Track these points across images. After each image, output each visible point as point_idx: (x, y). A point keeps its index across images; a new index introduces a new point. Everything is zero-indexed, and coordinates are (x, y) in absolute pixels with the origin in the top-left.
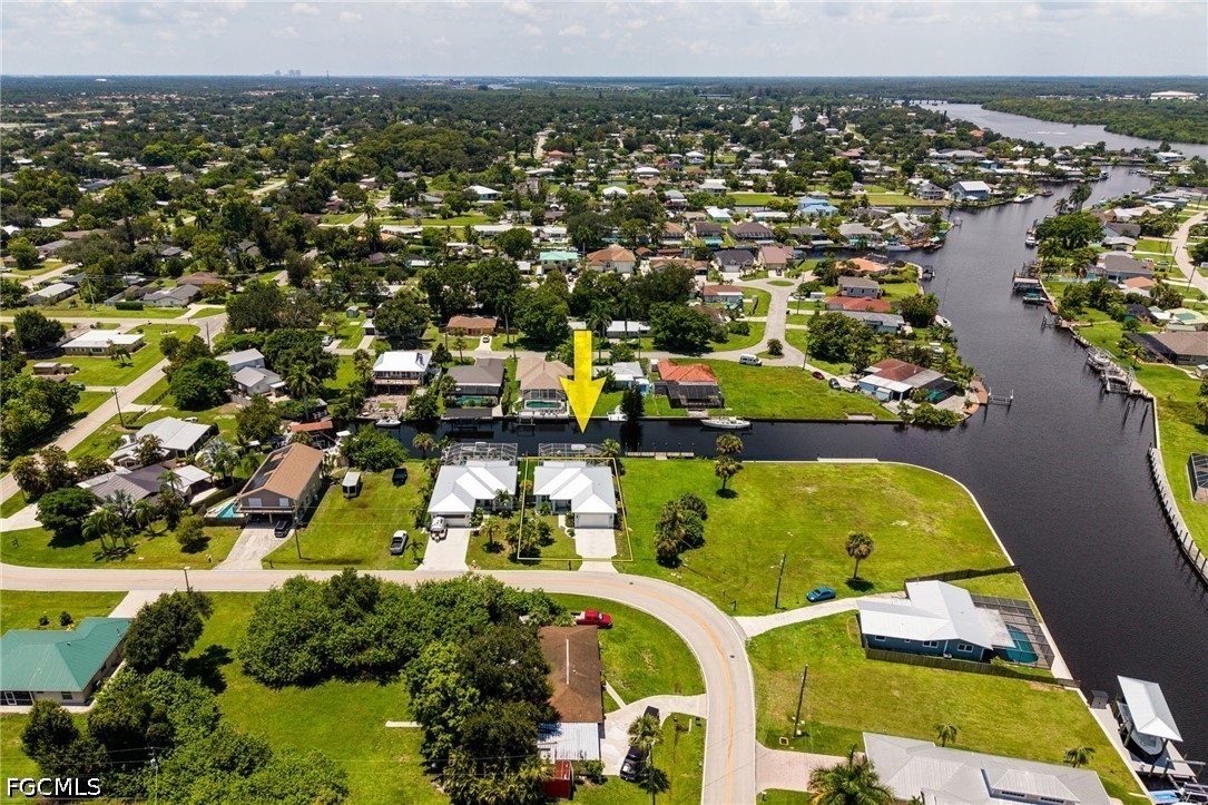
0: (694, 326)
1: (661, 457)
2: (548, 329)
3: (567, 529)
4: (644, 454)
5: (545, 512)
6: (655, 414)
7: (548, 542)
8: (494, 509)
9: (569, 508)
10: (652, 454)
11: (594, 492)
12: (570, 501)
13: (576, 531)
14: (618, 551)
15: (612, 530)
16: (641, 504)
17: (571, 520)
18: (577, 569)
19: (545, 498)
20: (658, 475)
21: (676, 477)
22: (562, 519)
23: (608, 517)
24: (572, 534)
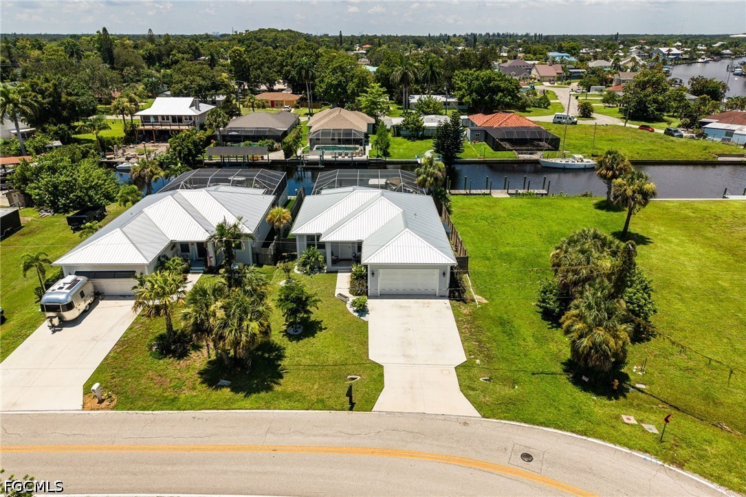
0: (503, 85)
1: (499, 194)
2: (349, 92)
3: (352, 298)
4: (473, 191)
5: (313, 267)
6: (476, 157)
7: (303, 328)
8: (212, 262)
9: (358, 260)
10: (487, 191)
11: (407, 226)
12: (359, 245)
13: (371, 303)
14: (468, 352)
15: (447, 301)
16: (489, 254)
17: (361, 282)
18: (368, 405)
19: (313, 240)
20: (504, 214)
21: (534, 216)
22: (343, 282)
23: (437, 272)
24: (362, 310)
